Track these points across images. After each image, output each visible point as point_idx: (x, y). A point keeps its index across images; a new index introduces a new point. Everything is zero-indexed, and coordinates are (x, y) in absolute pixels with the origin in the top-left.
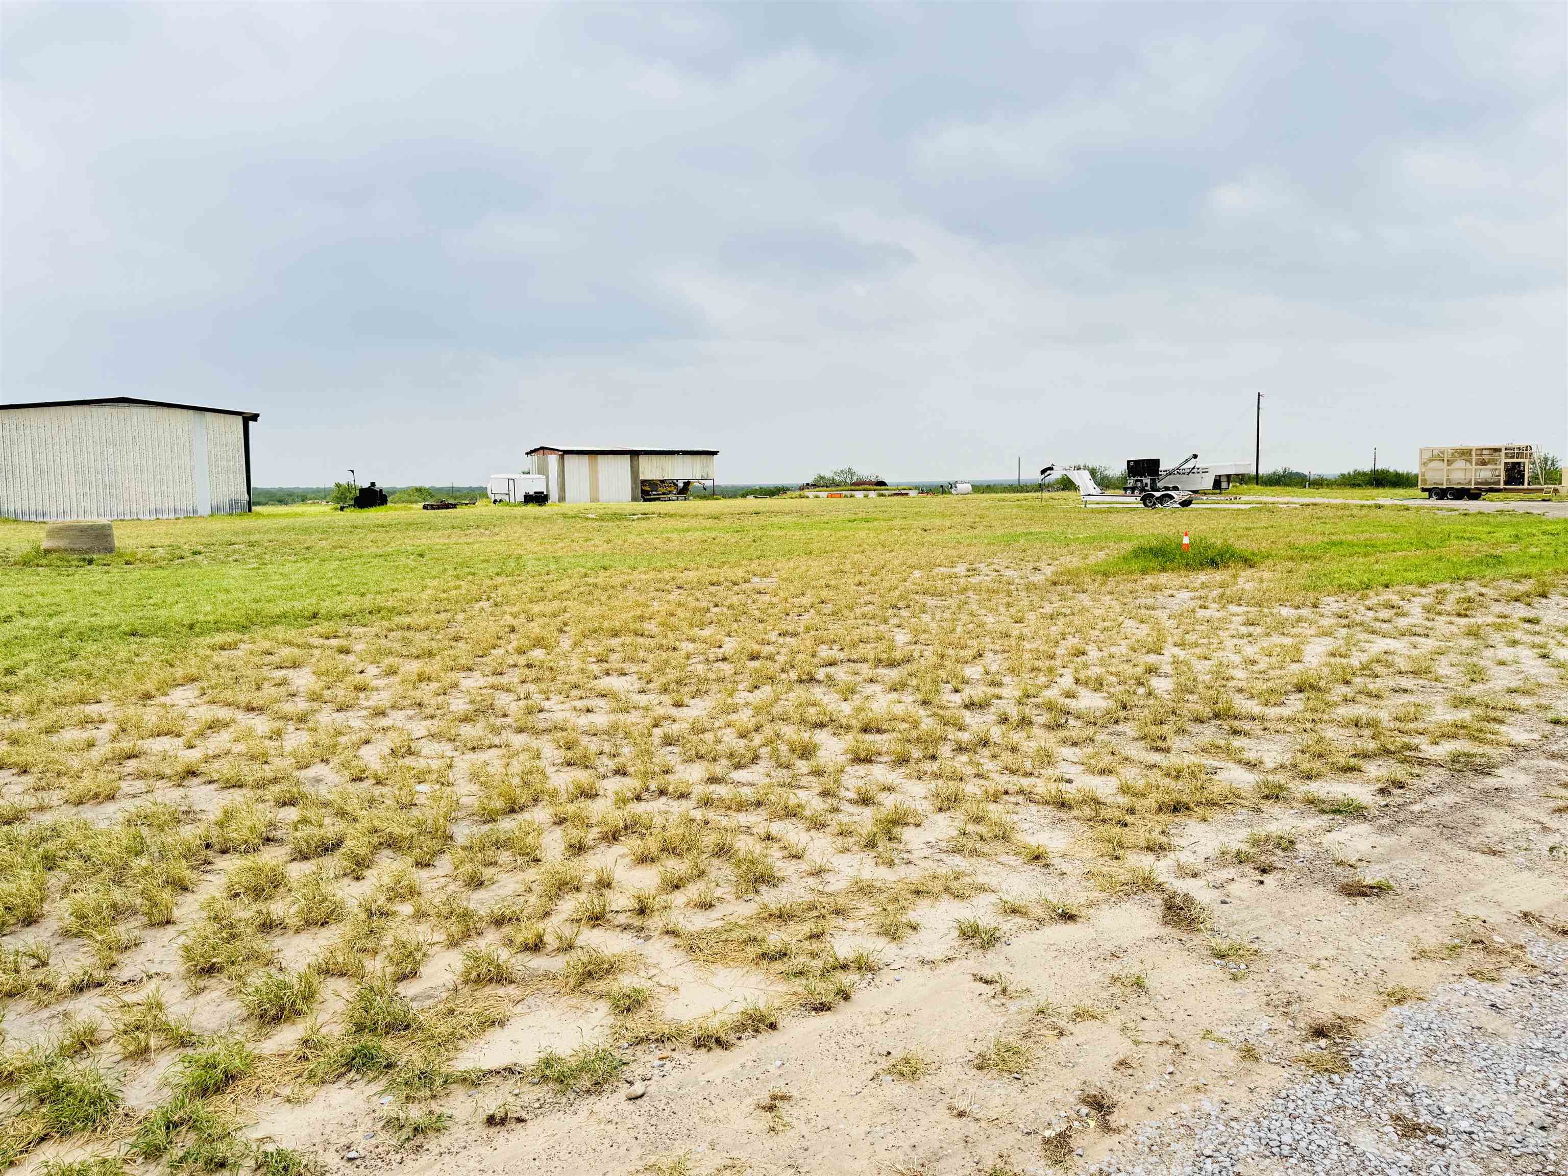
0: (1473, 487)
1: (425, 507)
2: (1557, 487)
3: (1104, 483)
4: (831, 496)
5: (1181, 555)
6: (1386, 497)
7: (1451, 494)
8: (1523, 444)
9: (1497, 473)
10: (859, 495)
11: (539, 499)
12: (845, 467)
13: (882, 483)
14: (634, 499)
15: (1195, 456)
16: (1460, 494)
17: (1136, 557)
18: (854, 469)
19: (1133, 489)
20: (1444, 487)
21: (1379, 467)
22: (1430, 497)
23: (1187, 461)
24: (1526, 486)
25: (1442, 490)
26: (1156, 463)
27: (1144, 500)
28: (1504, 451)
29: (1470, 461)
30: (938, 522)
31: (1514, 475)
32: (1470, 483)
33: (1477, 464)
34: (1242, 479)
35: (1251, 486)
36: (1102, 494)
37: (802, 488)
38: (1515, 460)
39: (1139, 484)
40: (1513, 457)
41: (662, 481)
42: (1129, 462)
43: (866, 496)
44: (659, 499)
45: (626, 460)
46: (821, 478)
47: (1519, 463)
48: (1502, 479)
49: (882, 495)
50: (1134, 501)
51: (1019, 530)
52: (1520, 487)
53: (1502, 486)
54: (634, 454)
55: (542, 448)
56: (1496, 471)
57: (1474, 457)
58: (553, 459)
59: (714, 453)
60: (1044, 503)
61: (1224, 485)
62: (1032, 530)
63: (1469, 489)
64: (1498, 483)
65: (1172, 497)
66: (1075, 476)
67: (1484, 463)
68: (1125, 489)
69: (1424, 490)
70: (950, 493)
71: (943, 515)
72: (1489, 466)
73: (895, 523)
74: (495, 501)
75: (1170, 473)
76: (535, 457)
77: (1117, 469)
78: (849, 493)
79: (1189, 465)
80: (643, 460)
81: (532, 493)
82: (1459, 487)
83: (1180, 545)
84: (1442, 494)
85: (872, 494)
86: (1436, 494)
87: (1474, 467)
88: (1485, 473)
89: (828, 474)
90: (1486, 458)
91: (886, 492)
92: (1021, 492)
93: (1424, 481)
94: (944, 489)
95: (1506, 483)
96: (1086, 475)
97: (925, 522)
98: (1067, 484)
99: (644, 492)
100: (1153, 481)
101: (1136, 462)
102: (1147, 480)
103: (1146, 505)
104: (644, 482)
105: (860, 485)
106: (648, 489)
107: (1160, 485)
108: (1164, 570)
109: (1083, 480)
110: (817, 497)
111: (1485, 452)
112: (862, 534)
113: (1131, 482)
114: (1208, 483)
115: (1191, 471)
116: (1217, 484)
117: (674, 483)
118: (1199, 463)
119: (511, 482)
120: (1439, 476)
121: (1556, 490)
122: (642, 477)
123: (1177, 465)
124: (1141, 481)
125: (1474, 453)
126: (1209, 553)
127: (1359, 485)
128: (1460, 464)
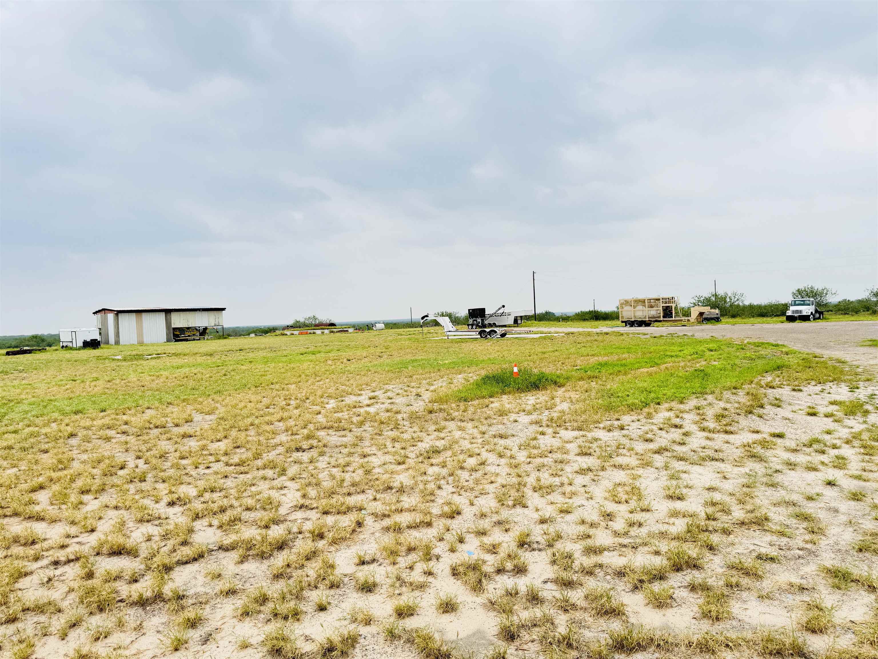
0: (647, 319)
1: (8, 354)
2: (689, 318)
3: (455, 321)
4: (301, 334)
5: (514, 382)
6: (603, 327)
7: (637, 324)
8: (670, 296)
9: (659, 312)
10: (318, 332)
11: (93, 344)
12: (311, 315)
13: (333, 325)
14: (168, 340)
15: (504, 306)
16: (641, 323)
17: (485, 383)
18: (317, 316)
19: (472, 325)
20: (633, 320)
21: (596, 309)
22: (626, 325)
23: (499, 309)
24: (674, 319)
25: (632, 321)
26: (483, 310)
27: (480, 333)
28: (661, 300)
29: (645, 306)
30: (359, 353)
31: (667, 312)
32: (645, 318)
33: (648, 307)
34: (527, 318)
35: (532, 322)
36: (457, 331)
37: (284, 329)
38: (667, 305)
39: (475, 322)
40: (666, 303)
41: (188, 328)
42: (469, 310)
43: (323, 333)
44: (187, 340)
45: (163, 315)
46: (297, 322)
47: (669, 306)
48: (662, 315)
49: (332, 332)
50: (474, 334)
51: (409, 357)
52: (671, 319)
53: (662, 319)
54: (167, 312)
55: (104, 310)
56: (657, 311)
57: (647, 304)
58: (111, 317)
59: (223, 309)
60: (425, 336)
61: (519, 322)
62: (417, 358)
63: (645, 321)
64: (659, 317)
65: (496, 332)
66: (440, 320)
67: (652, 307)
68: (468, 325)
69: (622, 322)
70: (373, 329)
71: (364, 348)
72: (654, 308)
73: (331, 355)
74: (63, 347)
75: (491, 316)
76: (99, 315)
77: (463, 313)
78: (312, 331)
79: (501, 311)
80: (174, 316)
81: (88, 340)
82: (640, 320)
83: (512, 372)
84: (632, 324)
85: (326, 331)
86: (629, 324)
87: (647, 309)
88: (653, 312)
89: (302, 320)
90: (653, 304)
91: (335, 330)
92: (412, 327)
93: (622, 317)
94: (369, 327)
95: (664, 317)
96: (447, 319)
97: (349, 354)
98: (436, 324)
99: (175, 336)
100: (482, 320)
101: (474, 310)
102: (479, 320)
103: (482, 337)
104: (175, 329)
105: (320, 326)
106: (178, 333)
107: (486, 322)
108: (503, 393)
109: (445, 321)
110: (293, 334)
111: (652, 301)
112: (305, 365)
113: (471, 321)
114: (511, 321)
115: (502, 314)
116: (516, 321)
117: (196, 329)
118: (506, 310)
119: (74, 333)
120: (628, 313)
121: (688, 320)
122: (173, 326)
123: (494, 311)
124: (476, 321)
125: (646, 301)
126: (532, 380)
127: (587, 320)
128: (640, 307)
